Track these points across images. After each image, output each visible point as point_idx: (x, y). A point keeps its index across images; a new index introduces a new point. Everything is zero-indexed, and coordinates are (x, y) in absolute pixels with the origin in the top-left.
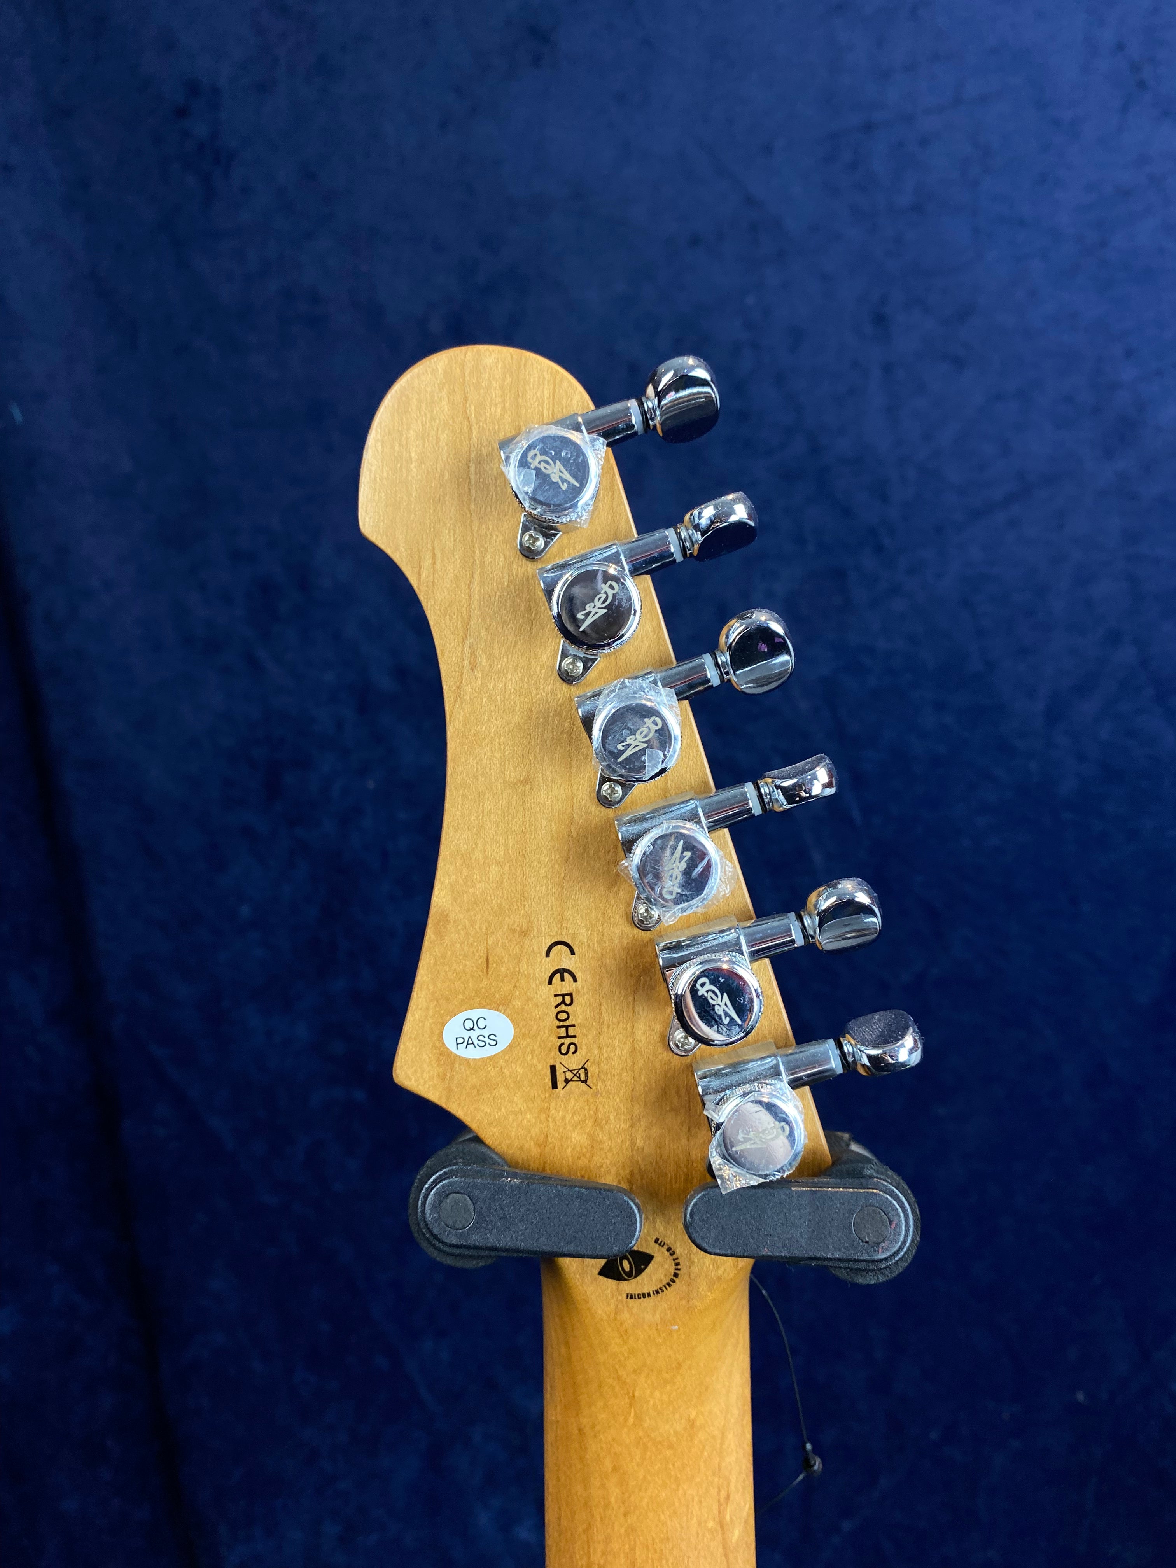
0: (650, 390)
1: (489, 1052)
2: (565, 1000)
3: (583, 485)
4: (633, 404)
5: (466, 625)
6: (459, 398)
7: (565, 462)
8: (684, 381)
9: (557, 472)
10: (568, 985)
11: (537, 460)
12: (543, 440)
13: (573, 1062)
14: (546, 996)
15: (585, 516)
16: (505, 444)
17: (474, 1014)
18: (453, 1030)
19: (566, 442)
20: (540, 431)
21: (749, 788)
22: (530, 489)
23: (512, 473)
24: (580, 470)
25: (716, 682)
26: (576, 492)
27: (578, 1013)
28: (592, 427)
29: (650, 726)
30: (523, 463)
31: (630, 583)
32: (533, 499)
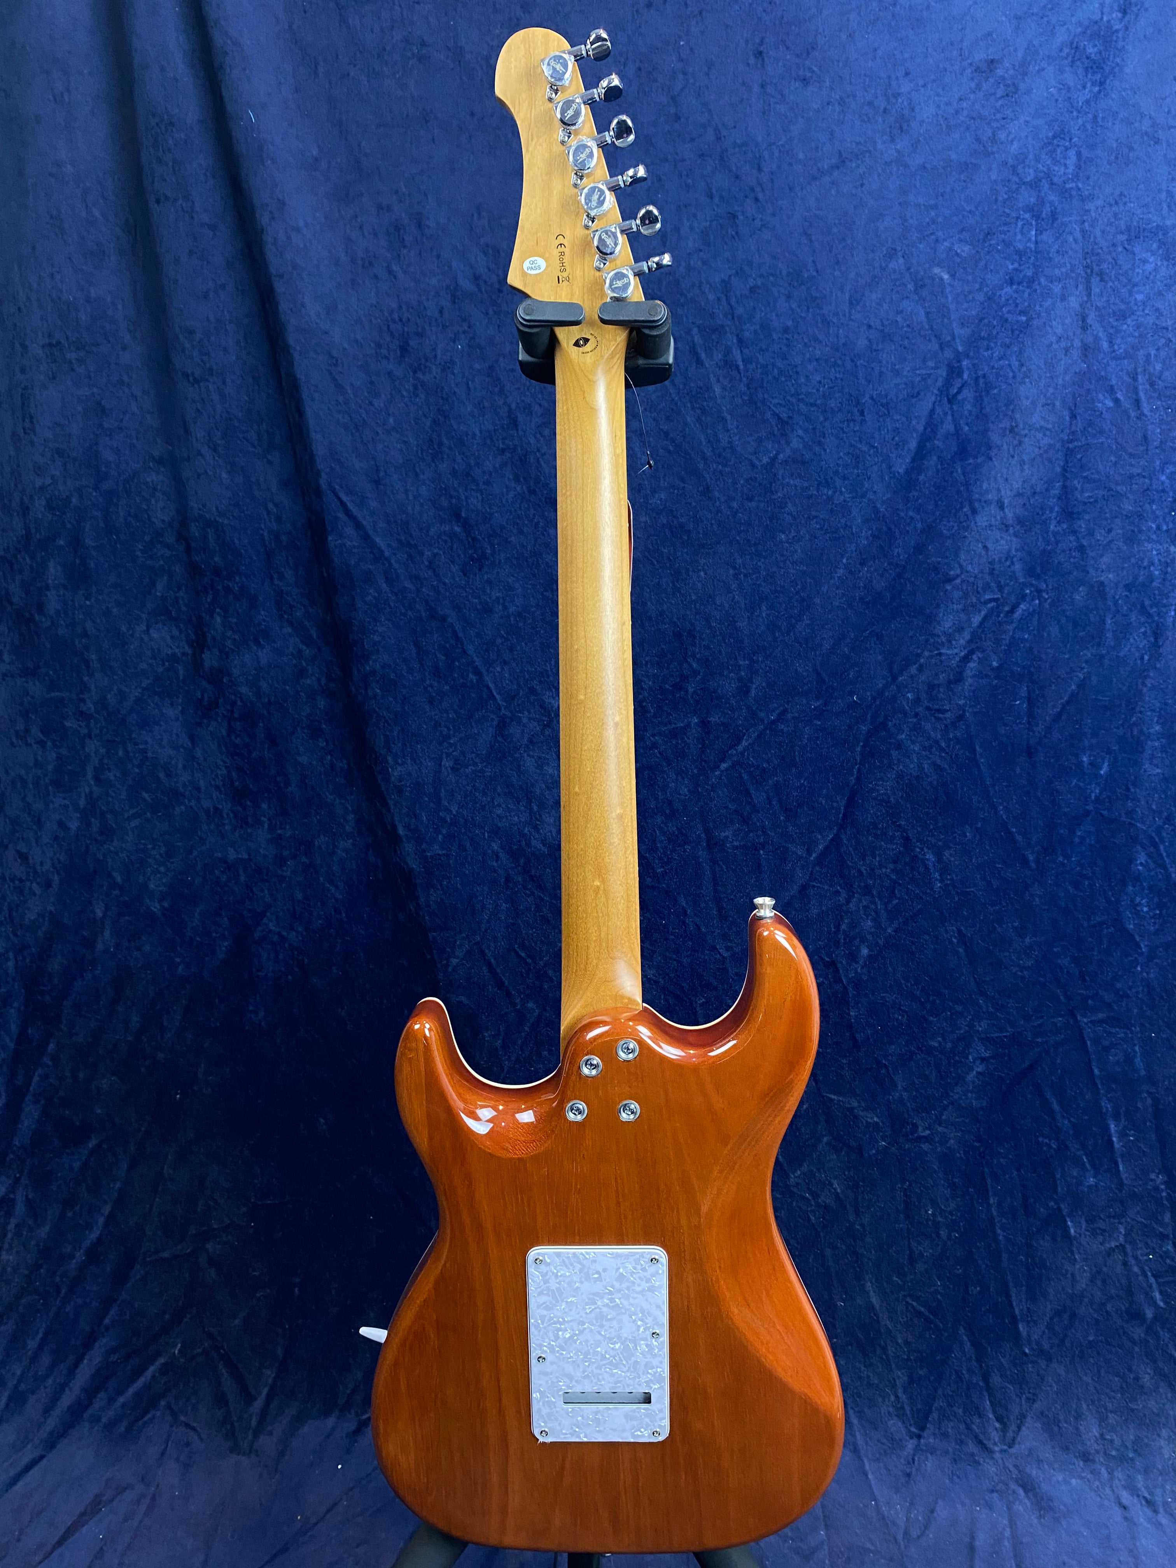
0: (588, 42)
1: (538, 272)
2: (562, 254)
3: (567, 70)
4: (583, 46)
5: (530, 126)
6: (527, 46)
7: (561, 64)
8: (599, 38)
9: (559, 67)
10: (562, 249)
11: (552, 63)
12: (554, 57)
13: (565, 274)
14: (556, 252)
15: (567, 82)
16: (543, 60)
17: (533, 259)
18: (526, 265)
19: (561, 57)
20: (552, 54)
21: (620, 177)
22: (550, 73)
23: (545, 68)
24: (566, 66)
25: (610, 142)
26: (565, 73)
27: (567, 259)
28: (570, 53)
29: (588, 151)
30: (549, 64)
31: (582, 106)
32: (552, 77)
